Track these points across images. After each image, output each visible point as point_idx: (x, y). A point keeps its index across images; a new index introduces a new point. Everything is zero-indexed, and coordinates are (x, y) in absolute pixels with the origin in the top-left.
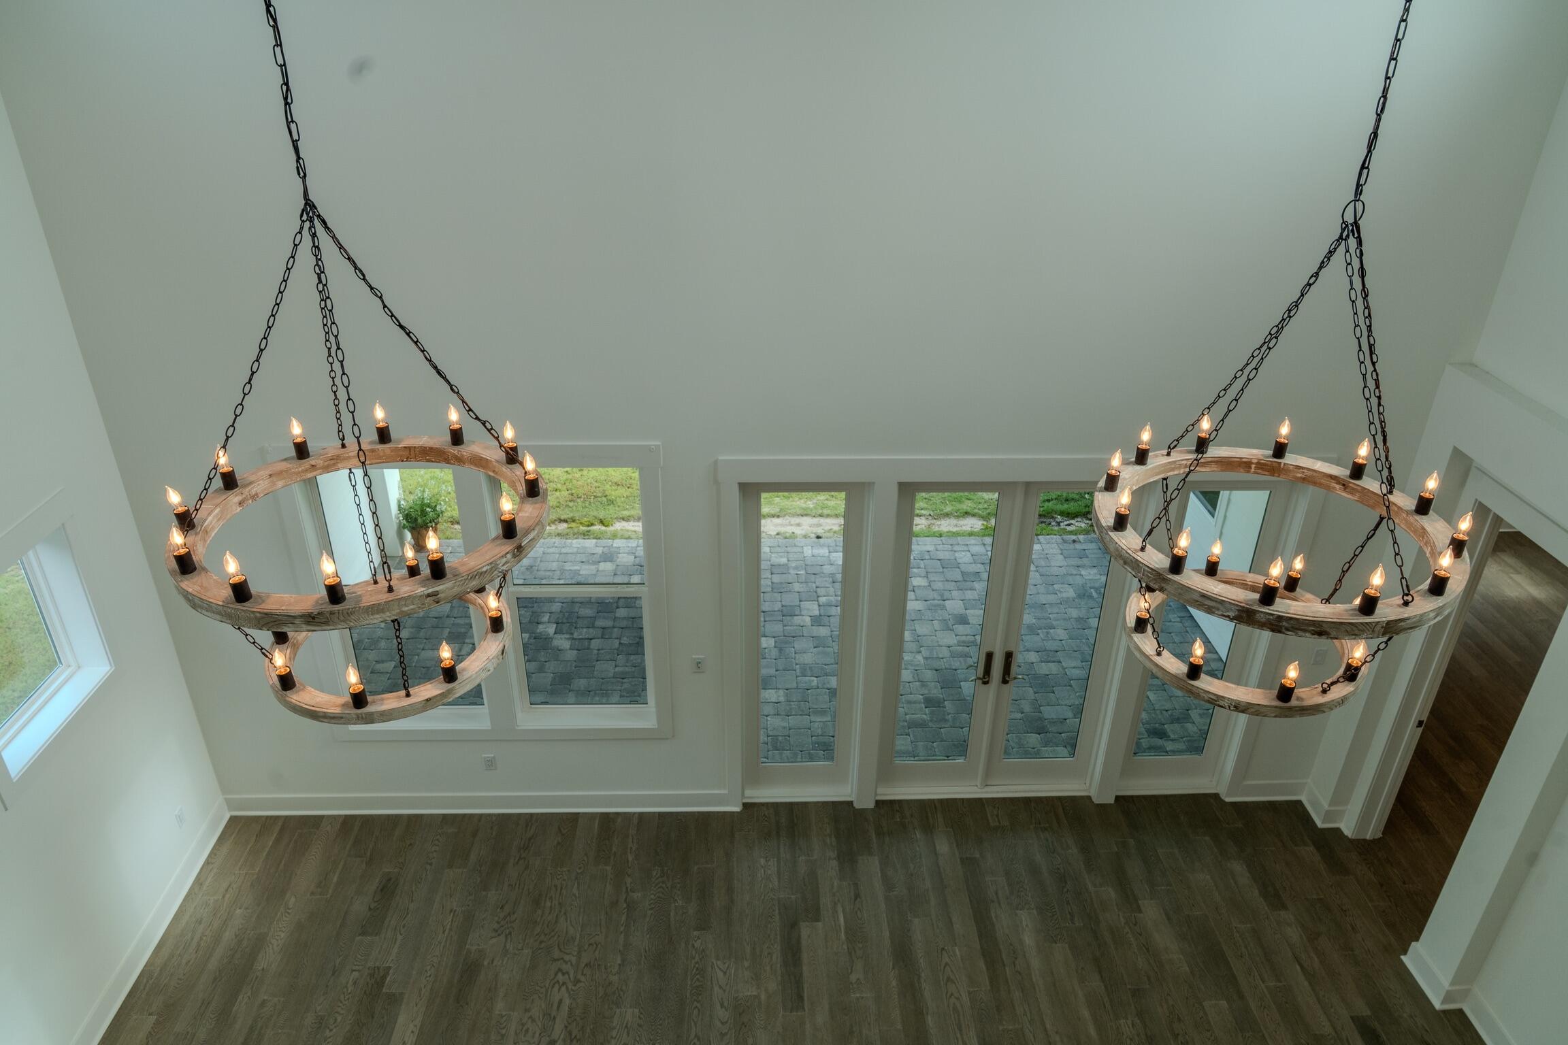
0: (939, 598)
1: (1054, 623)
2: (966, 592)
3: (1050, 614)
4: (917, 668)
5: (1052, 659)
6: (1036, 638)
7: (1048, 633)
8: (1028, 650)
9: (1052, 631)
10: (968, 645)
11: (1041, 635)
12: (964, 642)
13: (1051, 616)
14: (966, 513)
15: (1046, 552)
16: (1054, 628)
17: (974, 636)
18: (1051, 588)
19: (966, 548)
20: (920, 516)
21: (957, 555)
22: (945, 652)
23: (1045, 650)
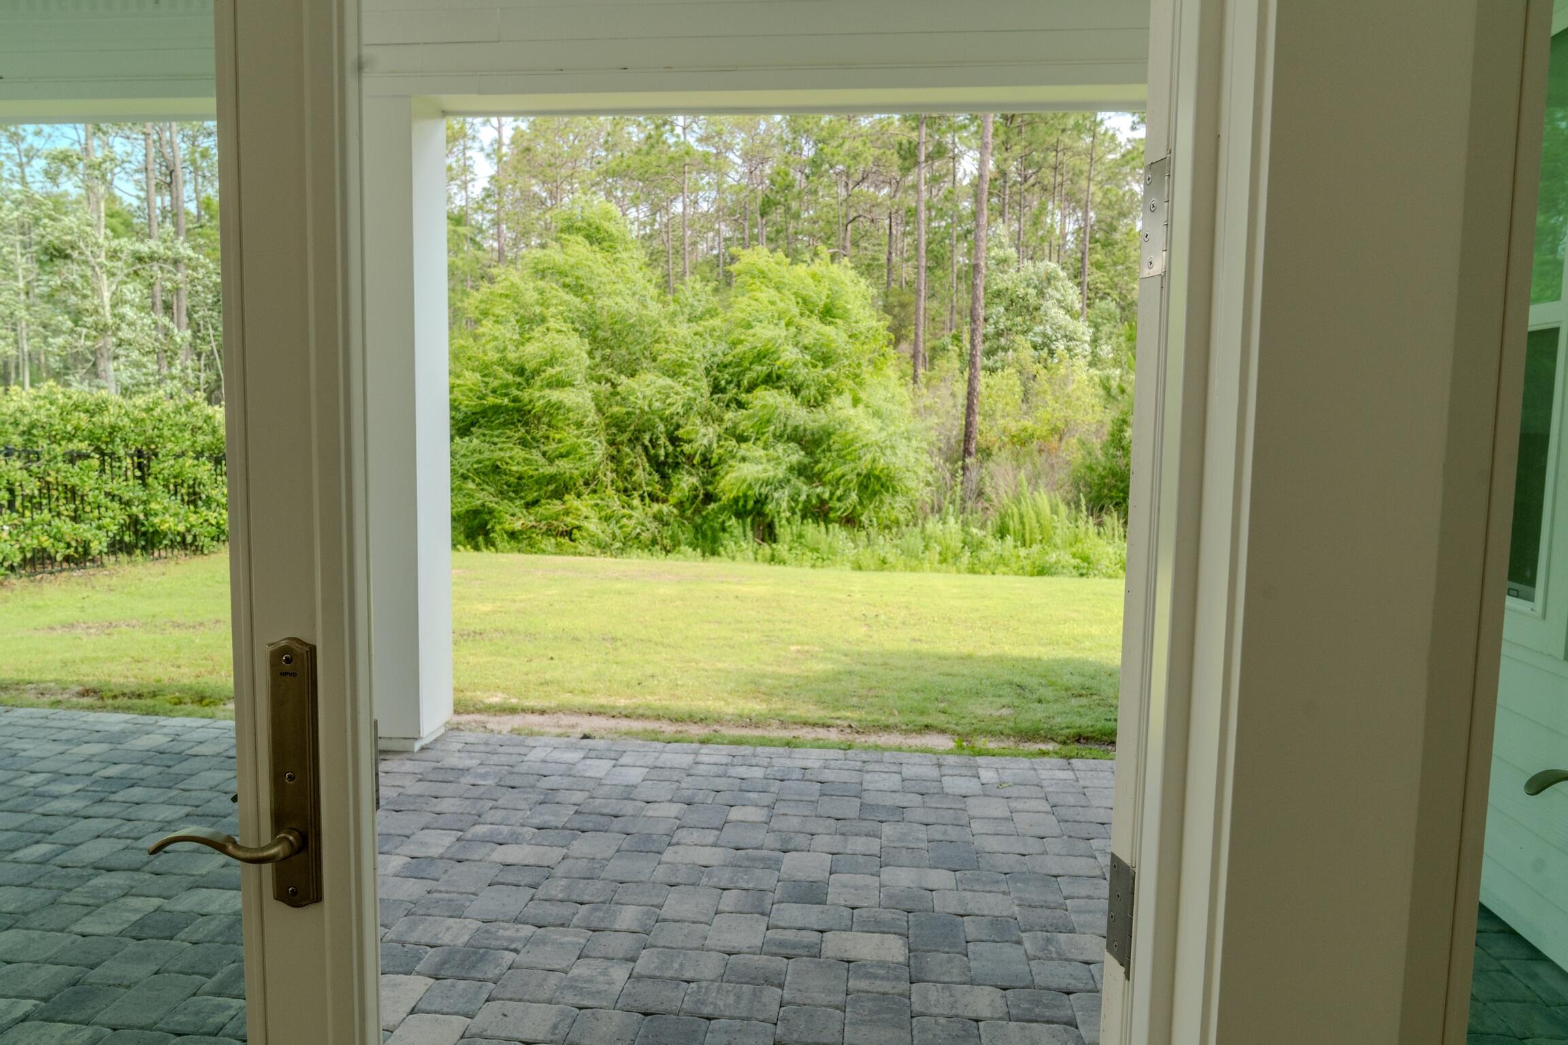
0: (778, 845)
1: (1073, 917)
2: (851, 839)
3: (1066, 898)
4: (586, 1003)
5: (1048, 1013)
6: (1009, 951)
7: (1049, 941)
8: (972, 982)
9: (1062, 937)
10: (790, 952)
11: (1027, 945)
12: (781, 944)
13: (1068, 902)
14: (927, 726)
15: (1082, 783)
16: (1072, 931)
17: (822, 932)
18: (1082, 845)
19: (895, 768)
20: (829, 727)
21: (867, 777)
22: (710, 966)
23: (1031, 986)
